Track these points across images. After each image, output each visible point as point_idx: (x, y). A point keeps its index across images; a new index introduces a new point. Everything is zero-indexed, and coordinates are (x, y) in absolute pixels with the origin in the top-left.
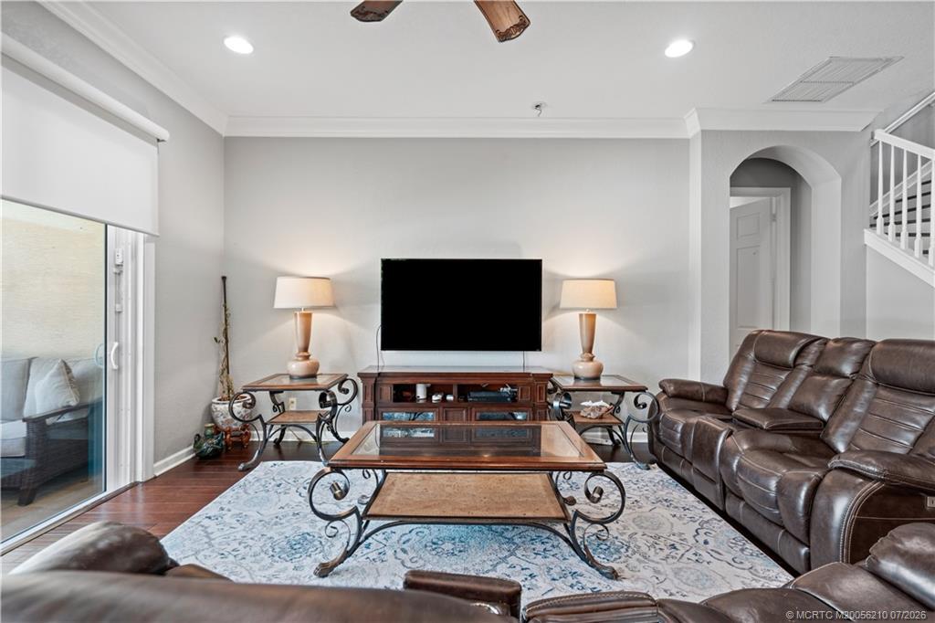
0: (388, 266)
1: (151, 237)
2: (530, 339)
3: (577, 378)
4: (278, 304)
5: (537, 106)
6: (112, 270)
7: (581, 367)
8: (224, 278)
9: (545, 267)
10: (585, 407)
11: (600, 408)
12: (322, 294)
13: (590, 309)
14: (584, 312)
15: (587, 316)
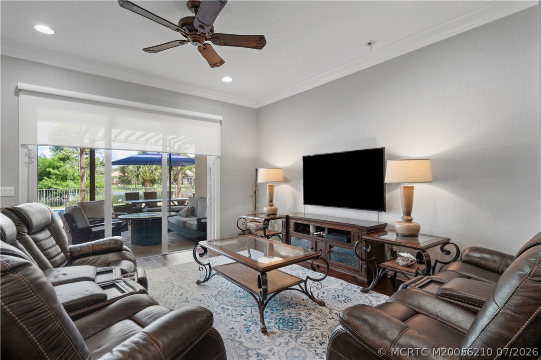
0: (305, 159)
1: (219, 157)
5: (369, 44)
7: (398, 226)
8: (256, 169)
10: (400, 255)
11: (408, 258)
13: (408, 183)
14: (406, 185)
15: (405, 188)
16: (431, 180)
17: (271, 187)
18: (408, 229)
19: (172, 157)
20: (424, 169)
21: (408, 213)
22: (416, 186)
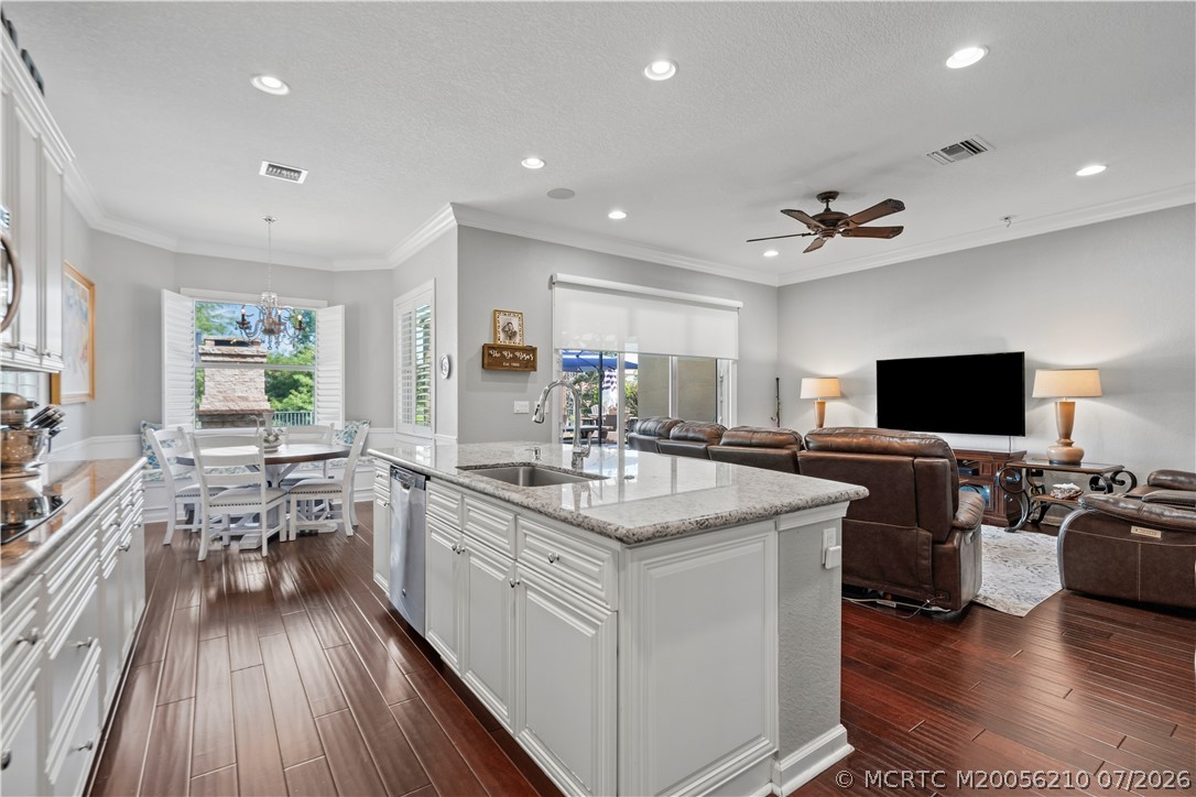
0: (881, 364)
1: (735, 361)
2: (1016, 427)
3: (1051, 462)
4: (804, 395)
5: (1006, 218)
6: (719, 380)
7: (1053, 451)
8: (778, 379)
9: (1027, 357)
10: (1056, 488)
11: (1070, 490)
12: (832, 388)
13: (1067, 397)
14: (1064, 400)
15: (1063, 404)
16: (1100, 394)
17: (822, 405)
18: (1068, 454)
19: (604, 357)
20: (1091, 381)
21: (1067, 434)
22: (1077, 401)
